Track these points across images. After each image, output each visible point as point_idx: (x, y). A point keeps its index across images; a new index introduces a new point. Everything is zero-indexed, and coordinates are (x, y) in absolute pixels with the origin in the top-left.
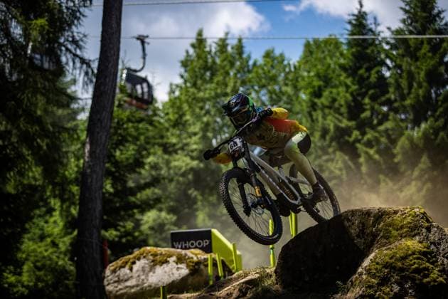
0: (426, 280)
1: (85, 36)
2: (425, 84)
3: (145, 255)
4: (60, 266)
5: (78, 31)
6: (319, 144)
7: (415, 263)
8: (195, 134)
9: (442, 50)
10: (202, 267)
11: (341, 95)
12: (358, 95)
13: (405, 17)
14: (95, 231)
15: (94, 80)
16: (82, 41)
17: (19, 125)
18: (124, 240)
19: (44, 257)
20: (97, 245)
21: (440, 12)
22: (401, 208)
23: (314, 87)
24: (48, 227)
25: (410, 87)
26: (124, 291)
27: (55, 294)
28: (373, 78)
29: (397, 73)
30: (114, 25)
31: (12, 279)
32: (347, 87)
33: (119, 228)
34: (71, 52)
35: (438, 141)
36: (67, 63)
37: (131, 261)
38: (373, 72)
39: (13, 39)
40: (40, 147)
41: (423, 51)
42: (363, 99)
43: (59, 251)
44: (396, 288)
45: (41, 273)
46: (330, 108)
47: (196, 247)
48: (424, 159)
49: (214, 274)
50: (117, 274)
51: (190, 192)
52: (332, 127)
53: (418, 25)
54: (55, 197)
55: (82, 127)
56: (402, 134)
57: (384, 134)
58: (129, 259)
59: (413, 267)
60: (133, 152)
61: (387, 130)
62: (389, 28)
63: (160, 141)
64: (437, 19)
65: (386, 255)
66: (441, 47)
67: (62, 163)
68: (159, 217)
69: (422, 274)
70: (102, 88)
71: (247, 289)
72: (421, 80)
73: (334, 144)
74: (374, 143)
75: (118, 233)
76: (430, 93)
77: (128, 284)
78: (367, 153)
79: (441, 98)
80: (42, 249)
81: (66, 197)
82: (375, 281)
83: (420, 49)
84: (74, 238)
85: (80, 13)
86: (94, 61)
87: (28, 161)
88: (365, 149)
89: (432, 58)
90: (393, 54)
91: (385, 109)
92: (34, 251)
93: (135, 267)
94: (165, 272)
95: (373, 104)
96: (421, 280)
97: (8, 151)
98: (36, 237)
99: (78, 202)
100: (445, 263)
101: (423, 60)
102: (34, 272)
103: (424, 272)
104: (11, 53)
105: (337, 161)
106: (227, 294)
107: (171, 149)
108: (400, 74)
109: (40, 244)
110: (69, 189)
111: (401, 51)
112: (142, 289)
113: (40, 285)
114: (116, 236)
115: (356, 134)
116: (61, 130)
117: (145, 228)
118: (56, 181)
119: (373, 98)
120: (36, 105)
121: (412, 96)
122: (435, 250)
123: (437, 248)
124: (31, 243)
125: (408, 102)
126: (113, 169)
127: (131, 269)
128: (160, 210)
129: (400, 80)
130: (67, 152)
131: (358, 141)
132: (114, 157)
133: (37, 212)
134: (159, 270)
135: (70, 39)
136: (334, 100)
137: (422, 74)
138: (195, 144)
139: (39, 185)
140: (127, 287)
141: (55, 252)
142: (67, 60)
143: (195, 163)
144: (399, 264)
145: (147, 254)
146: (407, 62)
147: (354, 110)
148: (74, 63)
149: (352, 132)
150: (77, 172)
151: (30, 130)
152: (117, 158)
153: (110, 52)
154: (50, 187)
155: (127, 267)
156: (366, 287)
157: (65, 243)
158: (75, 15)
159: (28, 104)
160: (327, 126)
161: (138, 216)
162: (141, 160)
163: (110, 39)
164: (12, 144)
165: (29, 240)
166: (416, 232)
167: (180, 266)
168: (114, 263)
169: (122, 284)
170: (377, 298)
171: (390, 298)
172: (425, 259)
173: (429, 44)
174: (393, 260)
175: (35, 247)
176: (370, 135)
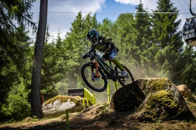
0: (169, 106)
1: (33, 13)
2: (166, 32)
3: (58, 98)
4: (24, 104)
5: (30, 11)
6: (125, 55)
7: (165, 99)
8: (76, 52)
9: (173, 19)
10: (81, 103)
11: (133, 36)
12: (140, 36)
13: (158, 5)
14: (38, 89)
15: (37, 31)
16: (32, 15)
17: (7, 49)
18: (49, 93)
19: (17, 100)
20: (39, 95)
21: (172, 4)
22: (160, 78)
23: (122, 33)
24: (19, 89)
25: (161, 33)
26: (50, 112)
27: (22, 115)
28: (146, 29)
29: (155, 28)
30: (45, 9)
31: (5, 109)
32: (136, 33)
33: (47, 89)
34: (27, 20)
35: (171, 54)
36: (26, 24)
37: (53, 101)
38: (146, 27)
39: (4, 15)
40: (15, 57)
41: (165, 19)
42: (142, 38)
44: (158, 109)
45: (16, 107)
46: (129, 41)
48: (166, 61)
49: (85, 106)
50: (47, 106)
51: (74, 75)
52: (130, 49)
53: (163, 9)
54: (21, 77)
55: (32, 49)
56: (157, 51)
58: (52, 100)
59: (164, 101)
60: (52, 59)
61: (151, 50)
62: (152, 10)
63: (62, 55)
64: (171, 6)
65: (154, 96)
66: (172, 17)
67: (24, 63)
68: (62, 85)
69: (168, 104)
70: (40, 33)
71: (99, 110)
72: (165, 30)
73: (131, 55)
74: (146, 55)
75: (46, 91)
76: (168, 35)
77: (52, 109)
78: (144, 59)
79: (172, 37)
80: (17, 97)
81: (26, 76)
82: (150, 107)
83: (164, 18)
84: (29, 93)
85: (31, 5)
86: (36, 23)
87: (11, 63)
88: (143, 57)
89: (169, 22)
90: (153, 20)
91: (151, 42)
92: (13, 98)
93: (54, 103)
94: (66, 105)
95: (146, 39)
96: (168, 106)
97: (3, 59)
98: (14, 93)
99: (30, 79)
100: (177, 99)
101: (166, 22)
102: (14, 106)
103: (169, 103)
104: (4, 21)
105: (132, 62)
106: (92, 113)
107: (67, 58)
108: (157, 28)
109: (16, 95)
110: (27, 73)
111: (157, 19)
112: (57, 112)
113: (16, 111)
114: (46, 92)
115: (139, 51)
116: (23, 50)
117: (56, 89)
118: (21, 70)
119: (146, 37)
120: (14, 41)
121: (161, 36)
122: (173, 94)
123: (174, 93)
124: (12, 95)
125: (159, 39)
126: (44, 66)
127: (53, 104)
128: (63, 82)
129: (157, 30)
130: (26, 59)
132: (45, 61)
133: (14, 83)
134: (64, 104)
135: (27, 15)
136: (131, 38)
137: (165, 28)
138: (76, 56)
139: (15, 72)
140: (51, 111)
141: (22, 98)
142: (26, 23)
143: (76, 63)
144: (159, 100)
145: (59, 98)
146: (159, 23)
147: (139, 42)
148: (28, 24)
149: (137, 51)
150: (30, 67)
151: (11, 51)
152: (46, 61)
153: (43, 20)
154: (20, 73)
155: (51, 103)
156: (146, 109)
157: (25, 95)
158: (28, 5)
159: (11, 40)
160: (128, 48)
161: (54, 84)
162: (55, 62)
163: (43, 14)
164: (4, 56)
165: (11, 94)
166: (165, 87)
167: (72, 102)
168: (46, 102)
169: (49, 110)
170: (151, 113)
171: (156, 113)
172: (169, 98)
173: (168, 16)
174: (157, 98)
175: (14, 96)
176: (145, 52)
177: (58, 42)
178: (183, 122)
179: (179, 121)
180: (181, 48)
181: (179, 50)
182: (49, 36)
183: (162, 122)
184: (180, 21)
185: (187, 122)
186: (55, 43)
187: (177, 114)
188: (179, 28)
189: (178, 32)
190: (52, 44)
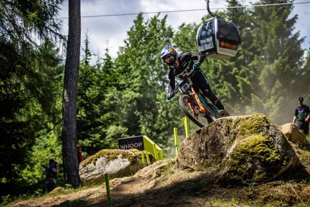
0: (267, 159)
1: (61, 22)
2: (275, 36)
3: (102, 154)
6: (213, 77)
7: (260, 149)
8: (136, 77)
9: (284, 14)
10: (138, 159)
14: (73, 141)
16: (60, 24)
18: (94, 146)
19: (46, 159)
20: (75, 150)
22: (251, 116)
24: (48, 141)
25: (266, 38)
26: (92, 177)
28: (244, 35)
31: (30, 174)
33: (91, 138)
34: (53, 32)
35: (285, 71)
37: (94, 159)
38: (244, 30)
41: (272, 15)
43: (55, 155)
44: (250, 165)
47: (134, 148)
48: (278, 82)
50: (86, 167)
51: (135, 113)
52: (220, 66)
54: (50, 122)
56: (263, 68)
57: (252, 68)
59: (260, 151)
61: (254, 66)
62: (251, 3)
63: (115, 83)
65: (242, 145)
69: (265, 155)
71: (161, 172)
72: (272, 33)
73: (222, 77)
74: (246, 74)
75: (91, 141)
76: (279, 41)
77: (94, 173)
78: (242, 81)
79: (285, 44)
80: (45, 154)
81: (57, 121)
82: (237, 162)
83: (271, 14)
88: (241, 78)
89: (278, 19)
90: (254, 19)
91: (251, 54)
92: (40, 156)
93: (97, 163)
94: (116, 164)
95: (244, 50)
96: (265, 159)
98: (42, 147)
100: (279, 147)
101: (273, 21)
102: (41, 169)
103: (267, 154)
105: (225, 87)
106: (149, 176)
107: (122, 87)
108: (259, 31)
109: (44, 151)
110: (58, 116)
111: (259, 17)
112: (102, 175)
114: (90, 143)
115: (235, 69)
118: (50, 112)
119: (244, 47)
121: (267, 44)
122: (273, 140)
123: (274, 138)
124: (39, 151)
125: (265, 48)
126: (85, 102)
127: (95, 164)
129: (260, 34)
131: (237, 74)
132: (85, 94)
133: (42, 131)
134: (112, 163)
135: (52, 24)
137: (273, 30)
138: (137, 83)
139: (40, 116)
140: (93, 175)
141: (53, 156)
143: (137, 95)
144: (251, 150)
145: (104, 154)
146: (263, 23)
148: (56, 38)
149: (232, 69)
152: (87, 95)
154: (47, 116)
155: (92, 163)
156: (231, 166)
157: (59, 150)
160: (217, 66)
162: (102, 95)
163: (74, 22)
164: (21, 91)
165: (38, 148)
166: (260, 129)
167: (124, 160)
168: (84, 161)
169: (90, 173)
170: (239, 172)
171: (246, 172)
172: (267, 146)
173: (276, 10)
174: (247, 148)
175: (41, 153)
176: (244, 69)
177: (106, 63)
178: (291, 182)
179: (283, 182)
180: (300, 60)
181: (297, 63)
182: (90, 55)
183: (257, 185)
184: (296, 17)
185: (297, 182)
187: (281, 171)
188: (294, 28)
189: (293, 36)
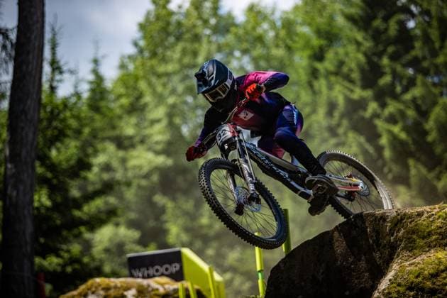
6: (325, 123)
11: (351, 55)
12: (374, 54)
18: (69, 269)
23: (312, 48)
28: (393, 30)
29: (424, 20)
38: (392, 21)
42: (380, 59)
46: (336, 74)
47: (162, 275)
52: (341, 100)
57: (410, 105)
61: (414, 100)
68: (116, 234)
73: (345, 122)
74: (398, 117)
75: (61, 261)
78: (390, 132)
88: (387, 126)
91: (411, 71)
95: (393, 65)
108: (429, 23)
114: (59, 265)
115: (373, 106)
119: (394, 58)
125: (441, 59)
126: (49, 175)
129: (429, 30)
131: (377, 116)
132: (49, 158)
136: (341, 64)
146: (437, 4)
147: (370, 75)
149: (367, 105)
152: (53, 159)
160: (334, 99)
161: (87, 236)
162: (86, 160)
176: (392, 107)
182: (61, 73)
186: (86, 95)
190: (73, 100)
